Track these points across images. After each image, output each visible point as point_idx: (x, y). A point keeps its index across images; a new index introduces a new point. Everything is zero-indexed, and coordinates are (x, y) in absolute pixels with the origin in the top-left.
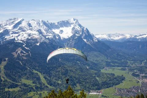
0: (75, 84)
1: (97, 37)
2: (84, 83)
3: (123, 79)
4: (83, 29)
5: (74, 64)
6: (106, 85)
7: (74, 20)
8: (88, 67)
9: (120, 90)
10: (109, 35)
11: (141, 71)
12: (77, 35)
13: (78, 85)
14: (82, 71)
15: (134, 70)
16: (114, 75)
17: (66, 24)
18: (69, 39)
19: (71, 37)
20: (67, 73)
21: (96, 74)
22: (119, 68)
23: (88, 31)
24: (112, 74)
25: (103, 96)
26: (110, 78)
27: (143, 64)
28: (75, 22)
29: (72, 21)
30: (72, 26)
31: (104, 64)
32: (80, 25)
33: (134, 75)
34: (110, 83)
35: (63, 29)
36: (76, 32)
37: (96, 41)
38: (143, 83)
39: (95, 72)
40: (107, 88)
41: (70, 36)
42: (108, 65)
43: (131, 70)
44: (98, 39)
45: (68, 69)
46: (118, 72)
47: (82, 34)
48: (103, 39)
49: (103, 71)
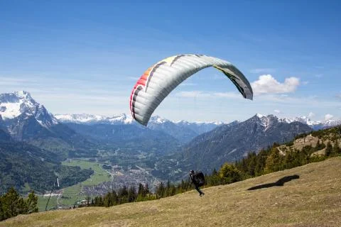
0: (22, 184)
1: (58, 117)
2: (36, 182)
3: (91, 173)
4: (37, 107)
5: (21, 155)
6: (68, 182)
7: (25, 93)
8: (43, 160)
9: (86, 187)
10: (75, 116)
11: (114, 161)
12: (27, 114)
13: (26, 184)
14: (33, 165)
15: (105, 161)
16: (79, 168)
17: (12, 98)
18: (15, 120)
19: (19, 117)
20: (11, 168)
21: (54, 168)
22: (87, 159)
23: (44, 110)
24: (76, 167)
25: (63, 197)
26: (74, 172)
27: (116, 153)
28: (25, 96)
29: (21, 94)
30: (21, 102)
31: (67, 154)
32: (33, 101)
33: (105, 167)
34: (73, 180)
35: (8, 105)
36: (26, 110)
37: (57, 123)
38: (115, 177)
39: (54, 165)
40: (70, 186)
41: (17, 115)
42: (72, 155)
43: (102, 161)
44: (58, 120)
45: (12, 162)
46: (84, 164)
47: (36, 113)
48: (66, 121)
49: (64, 163)
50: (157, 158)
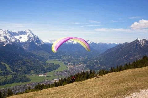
0: (30, 70)
1: (44, 41)
2: (36, 69)
3: (59, 66)
4: (35, 36)
5: (29, 58)
6: (49, 70)
7: (29, 31)
8: (38, 60)
9: (57, 72)
10: (51, 41)
11: (69, 61)
12: (31, 40)
13: (32, 70)
14: (34, 62)
15: (65, 61)
16: (54, 64)
17: (23, 33)
18: (26, 43)
19: (27, 41)
20: (25, 63)
21: (43, 64)
22: (57, 60)
23: (38, 38)
24: (52, 63)
25: (47, 76)
26: (52, 66)
27: (70, 57)
28: (29, 32)
29: (27, 31)
30: (28, 34)
31: (48, 57)
32: (33, 34)
33: (65, 63)
34: (51, 69)
35: (22, 36)
36: (30, 38)
37: (43, 44)
38: (70, 68)
39: (43, 62)
40: (50, 71)
41: (26, 41)
42: (50, 58)
43: (63, 61)
44: (44, 43)
45: (26, 61)
46: (56, 62)
47: (34, 39)
48: (47, 43)
49: (47, 62)
50: (89, 60)
